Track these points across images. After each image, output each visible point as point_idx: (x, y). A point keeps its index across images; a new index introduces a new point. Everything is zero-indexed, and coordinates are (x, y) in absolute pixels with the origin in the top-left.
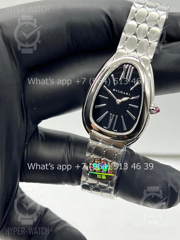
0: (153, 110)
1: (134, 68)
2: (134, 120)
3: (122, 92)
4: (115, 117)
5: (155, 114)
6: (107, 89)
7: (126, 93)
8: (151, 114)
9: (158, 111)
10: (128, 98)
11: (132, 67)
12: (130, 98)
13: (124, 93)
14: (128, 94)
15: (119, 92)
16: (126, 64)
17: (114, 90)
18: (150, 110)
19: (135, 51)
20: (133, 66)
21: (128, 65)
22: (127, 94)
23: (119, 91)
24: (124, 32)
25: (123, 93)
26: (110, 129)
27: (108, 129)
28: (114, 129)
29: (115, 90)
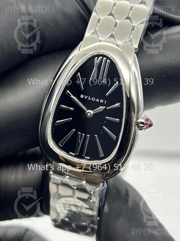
0: (142, 123)
1: (109, 61)
2: (115, 140)
3: (93, 99)
4: (85, 137)
5: (146, 129)
6: (72, 96)
7: (100, 101)
8: (140, 130)
9: (151, 125)
10: (104, 107)
11: (107, 60)
12: (107, 108)
13: (98, 100)
14: (104, 102)
15: (89, 99)
16: (98, 56)
17: (82, 96)
18: (137, 124)
19: (112, 36)
20: (108, 58)
21: (101, 57)
22: (102, 101)
23: (89, 97)
24: (96, 11)
25: (96, 100)
26: (80, 156)
27: (76, 156)
28: (86, 156)
29: (84, 96)
